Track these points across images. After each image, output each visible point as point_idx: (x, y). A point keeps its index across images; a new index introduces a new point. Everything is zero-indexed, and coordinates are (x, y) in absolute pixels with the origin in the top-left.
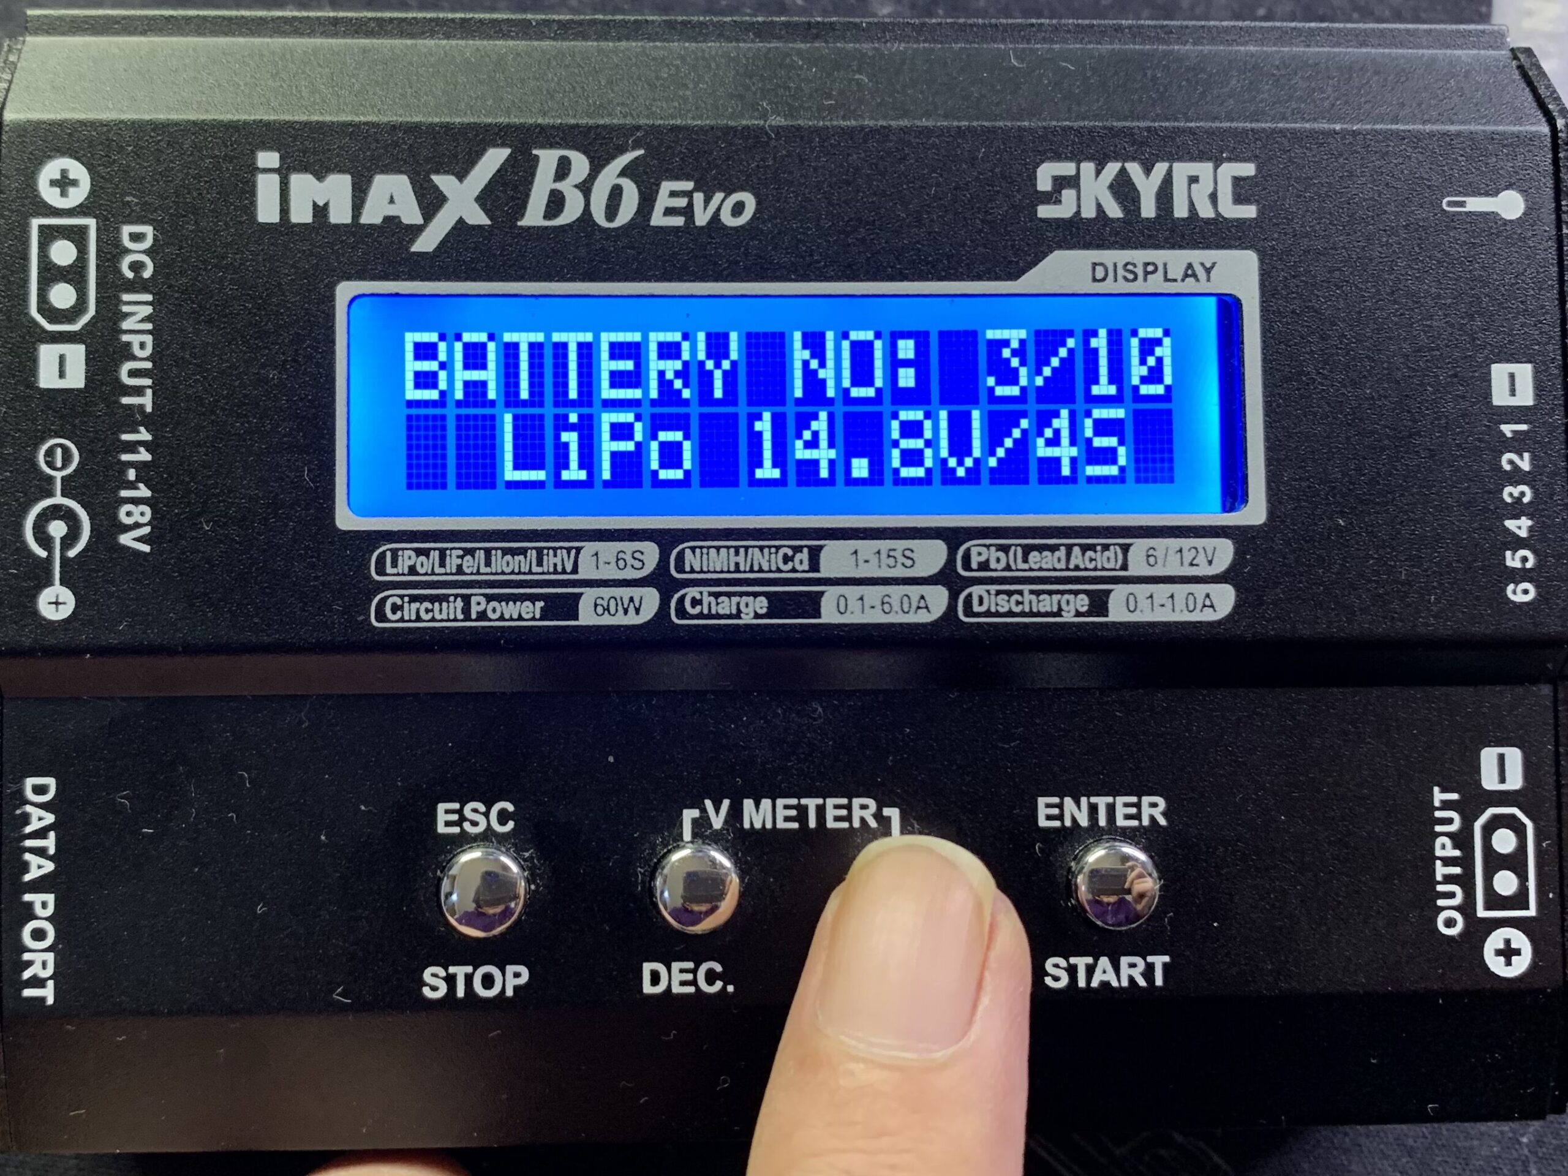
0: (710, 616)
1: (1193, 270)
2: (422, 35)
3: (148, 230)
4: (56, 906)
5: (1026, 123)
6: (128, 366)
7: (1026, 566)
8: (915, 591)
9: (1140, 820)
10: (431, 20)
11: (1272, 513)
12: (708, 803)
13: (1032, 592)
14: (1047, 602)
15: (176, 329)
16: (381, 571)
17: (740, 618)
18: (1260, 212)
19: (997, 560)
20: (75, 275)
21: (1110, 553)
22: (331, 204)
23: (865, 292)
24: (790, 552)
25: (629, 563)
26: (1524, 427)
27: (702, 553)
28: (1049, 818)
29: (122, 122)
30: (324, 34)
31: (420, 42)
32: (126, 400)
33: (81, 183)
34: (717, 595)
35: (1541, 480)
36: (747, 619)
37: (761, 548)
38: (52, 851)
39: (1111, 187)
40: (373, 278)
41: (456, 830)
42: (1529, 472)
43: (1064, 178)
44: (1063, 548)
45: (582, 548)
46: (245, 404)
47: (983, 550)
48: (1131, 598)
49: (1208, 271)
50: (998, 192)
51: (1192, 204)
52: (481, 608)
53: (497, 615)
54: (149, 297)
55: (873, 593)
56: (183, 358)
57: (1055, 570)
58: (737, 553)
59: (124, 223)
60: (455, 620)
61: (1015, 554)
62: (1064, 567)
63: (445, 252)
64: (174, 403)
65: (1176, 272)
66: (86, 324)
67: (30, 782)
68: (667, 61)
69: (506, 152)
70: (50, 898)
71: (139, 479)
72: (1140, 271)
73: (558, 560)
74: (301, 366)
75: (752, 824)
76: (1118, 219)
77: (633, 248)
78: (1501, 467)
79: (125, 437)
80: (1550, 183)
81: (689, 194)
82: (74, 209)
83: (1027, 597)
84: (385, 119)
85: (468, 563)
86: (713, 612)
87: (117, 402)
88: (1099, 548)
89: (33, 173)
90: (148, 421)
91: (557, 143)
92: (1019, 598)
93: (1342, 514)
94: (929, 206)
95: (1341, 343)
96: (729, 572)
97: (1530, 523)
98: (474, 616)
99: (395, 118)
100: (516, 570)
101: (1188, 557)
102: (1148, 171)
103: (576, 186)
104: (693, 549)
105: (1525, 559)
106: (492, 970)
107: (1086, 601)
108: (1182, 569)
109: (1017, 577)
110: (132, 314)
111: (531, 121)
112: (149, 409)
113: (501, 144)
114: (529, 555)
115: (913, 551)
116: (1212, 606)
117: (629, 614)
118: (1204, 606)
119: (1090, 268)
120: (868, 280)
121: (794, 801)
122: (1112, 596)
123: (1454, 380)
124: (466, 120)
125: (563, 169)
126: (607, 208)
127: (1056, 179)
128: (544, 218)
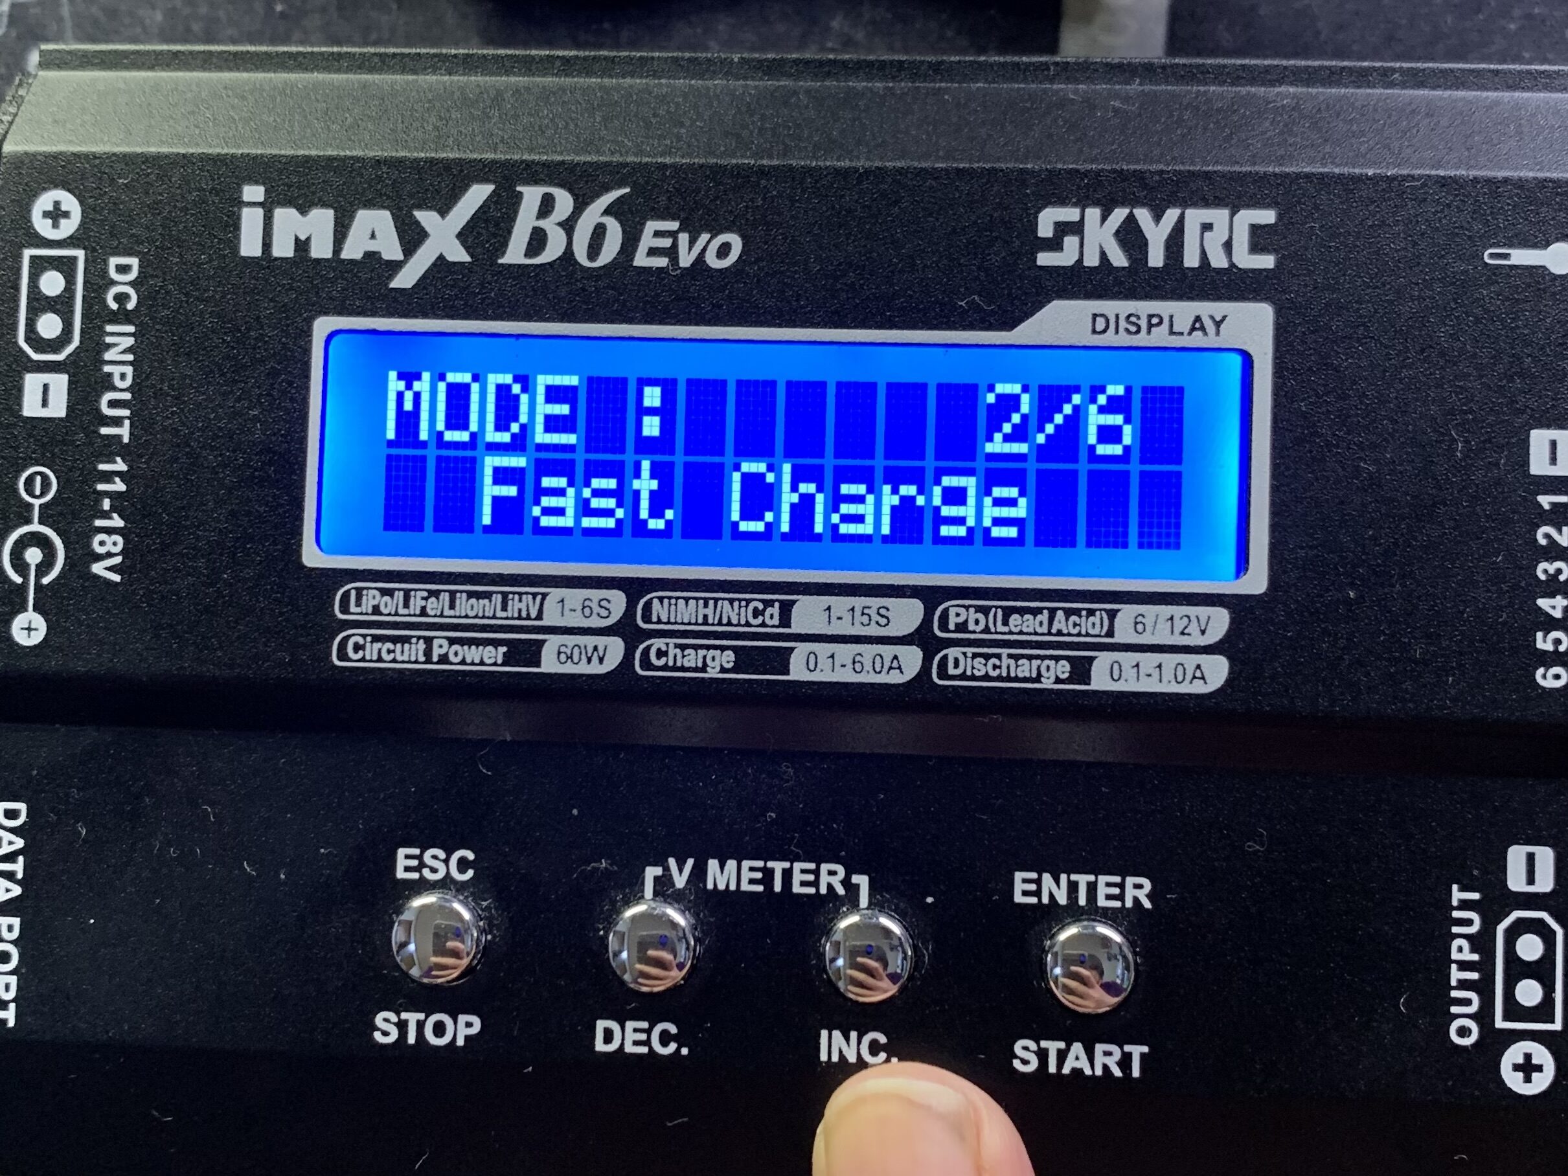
0: (675, 668)
1: (1201, 323)
2: (424, 71)
3: (134, 262)
4: (22, 929)
5: (1029, 166)
6: (109, 396)
7: (1006, 629)
8: (888, 651)
9: (1123, 901)
10: (435, 55)
11: (1273, 582)
12: (672, 862)
13: (1010, 656)
14: (1027, 667)
15: (155, 360)
16: (345, 609)
18: (1279, 264)
19: (976, 622)
20: (61, 305)
21: (1096, 619)
22: (313, 240)
23: (853, 339)
24: (761, 606)
25: (595, 612)
26: (1564, 499)
27: (670, 605)
28: (1025, 893)
29: (114, 154)
30: (327, 69)
31: (421, 77)
32: (104, 431)
33: (73, 215)
34: (683, 647)
36: (713, 673)
37: (731, 601)
38: (20, 876)
39: (1117, 234)
40: (351, 313)
41: (416, 876)
42: (1566, 548)
43: (1068, 223)
44: (1045, 612)
45: (547, 594)
46: (218, 437)
47: (962, 611)
48: (1116, 667)
49: (1218, 324)
50: (997, 238)
51: (1204, 254)
52: (443, 651)
53: (459, 659)
54: (131, 329)
55: (845, 651)
56: (161, 389)
57: (1036, 634)
58: (706, 606)
59: (112, 255)
60: (416, 662)
61: (995, 616)
62: (1046, 631)
63: (425, 288)
64: (151, 434)
65: (1182, 325)
66: (70, 355)
67: (3, 806)
68: (668, 99)
69: (489, 189)
70: (16, 922)
71: (113, 509)
72: (1143, 323)
73: (523, 606)
74: (276, 400)
75: (715, 885)
76: (1124, 268)
77: (613, 289)
78: (1536, 541)
79: (102, 467)
81: (673, 235)
82: (65, 240)
83: (1006, 661)
84: (371, 154)
85: (432, 605)
86: (679, 664)
87: (97, 432)
88: (1084, 613)
89: (27, 204)
90: (125, 452)
91: (542, 180)
92: (997, 662)
93: (1352, 585)
94: (923, 251)
95: (1361, 403)
96: (696, 624)
97: (1565, 603)
98: (435, 659)
99: (380, 153)
100: (480, 615)
101: (1179, 625)
102: (1158, 218)
103: (560, 224)
104: (661, 599)
105: (1558, 642)
106: (445, 1018)
107: (1068, 667)
108: (1173, 637)
109: (995, 640)
110: (115, 345)
111: (516, 157)
112: (126, 440)
113: (485, 180)
114: (493, 598)
115: (888, 610)
116: (1203, 678)
117: (592, 662)
118: (1194, 677)
119: (1090, 320)
120: (856, 327)
121: (760, 864)
122: (1095, 663)
123: (1488, 445)
124: (451, 156)
125: (546, 206)
126: (589, 247)
127: (1058, 225)
128: (526, 255)
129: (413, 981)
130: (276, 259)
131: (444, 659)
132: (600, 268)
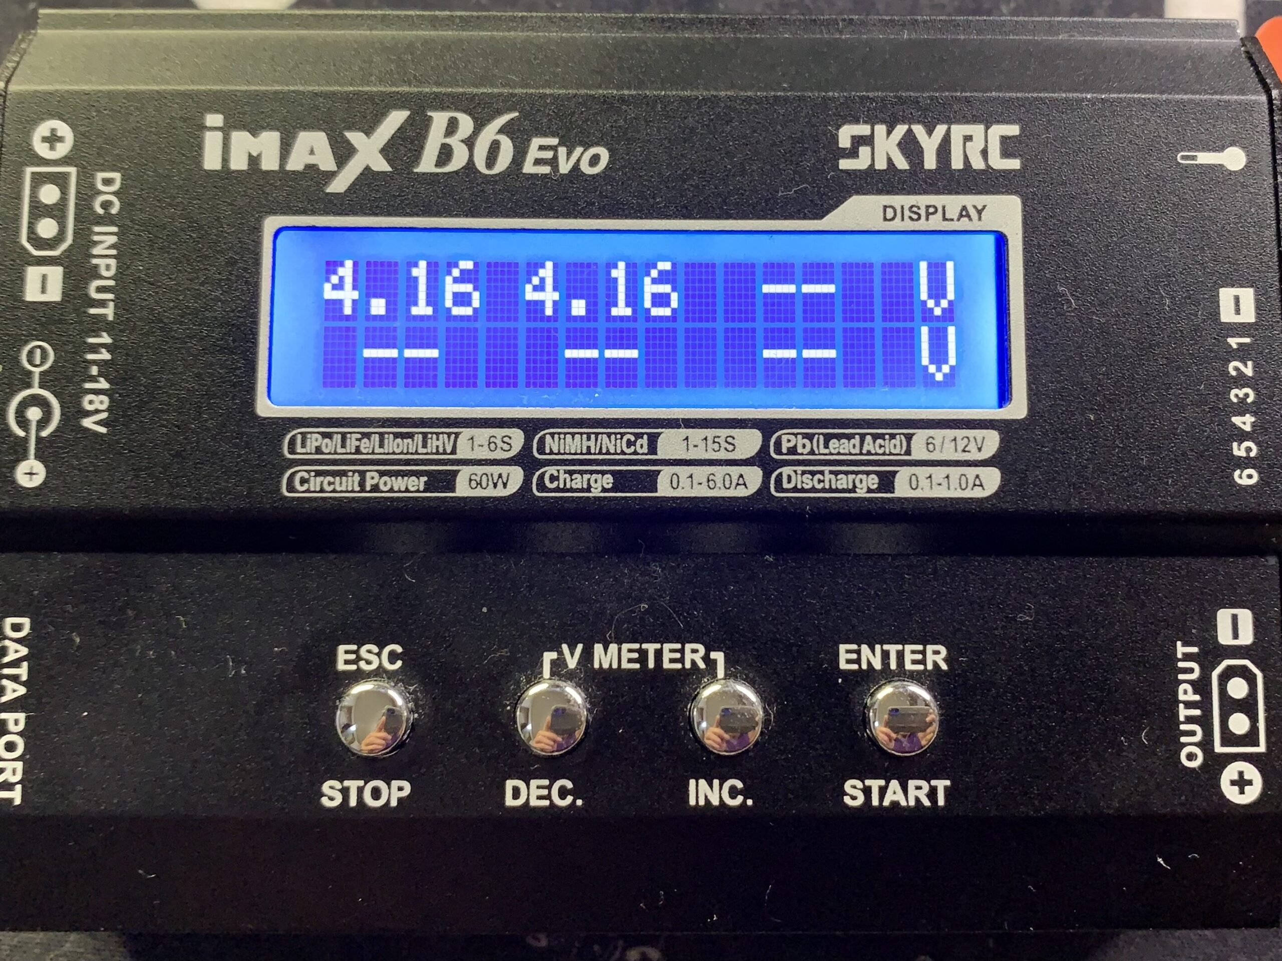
0: (564, 490)
1: (967, 212)
3: (117, 176)
4: (26, 724)
5: (830, 94)
6: (96, 283)
7: (827, 451)
8: (735, 471)
9: (925, 665)
10: (359, 16)
11: (1031, 408)
12: (565, 647)
13: (831, 472)
14: (844, 481)
15: (136, 253)
16: (292, 450)
17: (590, 492)
18: (1024, 166)
19: (803, 447)
20: (57, 212)
21: (896, 441)
22: (263, 156)
23: (697, 228)
24: (633, 439)
25: (499, 446)
26: (1247, 340)
27: (560, 438)
28: (849, 661)
29: (101, 92)
30: (272, 27)
31: (348, 32)
32: (93, 311)
33: (66, 140)
34: (571, 473)
35: (1263, 384)
36: (596, 493)
37: (609, 435)
38: (24, 678)
39: (899, 145)
40: (295, 213)
41: (353, 667)
42: (1251, 378)
43: (861, 137)
44: (857, 437)
45: (460, 433)
46: (186, 314)
47: (792, 437)
48: (914, 478)
49: (980, 212)
50: (807, 148)
51: (966, 157)
52: (375, 482)
53: (389, 487)
54: (114, 229)
55: (701, 472)
56: (140, 276)
57: (851, 454)
58: (589, 439)
59: (98, 171)
60: (353, 491)
61: (818, 441)
62: (858, 452)
63: (354, 193)
64: (131, 313)
65: (953, 213)
66: (65, 251)
67: (9, 621)
68: (545, 47)
69: (405, 114)
70: (22, 716)
71: (100, 374)
72: (923, 212)
73: (440, 443)
75: (601, 664)
77: (506, 190)
78: (1229, 373)
79: (91, 340)
80: (1268, 141)
81: (554, 148)
82: (60, 159)
83: (828, 476)
84: (310, 89)
85: (365, 444)
86: (568, 486)
87: (86, 312)
88: (887, 437)
89: (29, 132)
90: (109, 328)
91: (448, 107)
92: (821, 478)
93: (1092, 410)
94: (751, 159)
95: (1091, 271)
96: (581, 454)
97: (1253, 419)
98: (368, 488)
99: (317, 88)
100: (405, 451)
101: (961, 445)
102: (930, 132)
103: (462, 141)
105: (1249, 450)
106: (380, 783)
107: (876, 480)
108: (956, 454)
109: (819, 460)
110: (101, 242)
111: (427, 90)
112: (111, 318)
113: (402, 107)
114: (416, 438)
115: (734, 438)
116: (981, 485)
117: (498, 487)
118: (975, 485)
119: (882, 210)
120: (700, 218)
121: (636, 646)
122: (898, 476)
123: (1188, 301)
124: (375, 89)
125: (452, 127)
126: (487, 159)
127: (853, 137)
128: (436, 166)
129: (354, 754)
130: (234, 172)
131: (376, 488)
132: (496, 175)
